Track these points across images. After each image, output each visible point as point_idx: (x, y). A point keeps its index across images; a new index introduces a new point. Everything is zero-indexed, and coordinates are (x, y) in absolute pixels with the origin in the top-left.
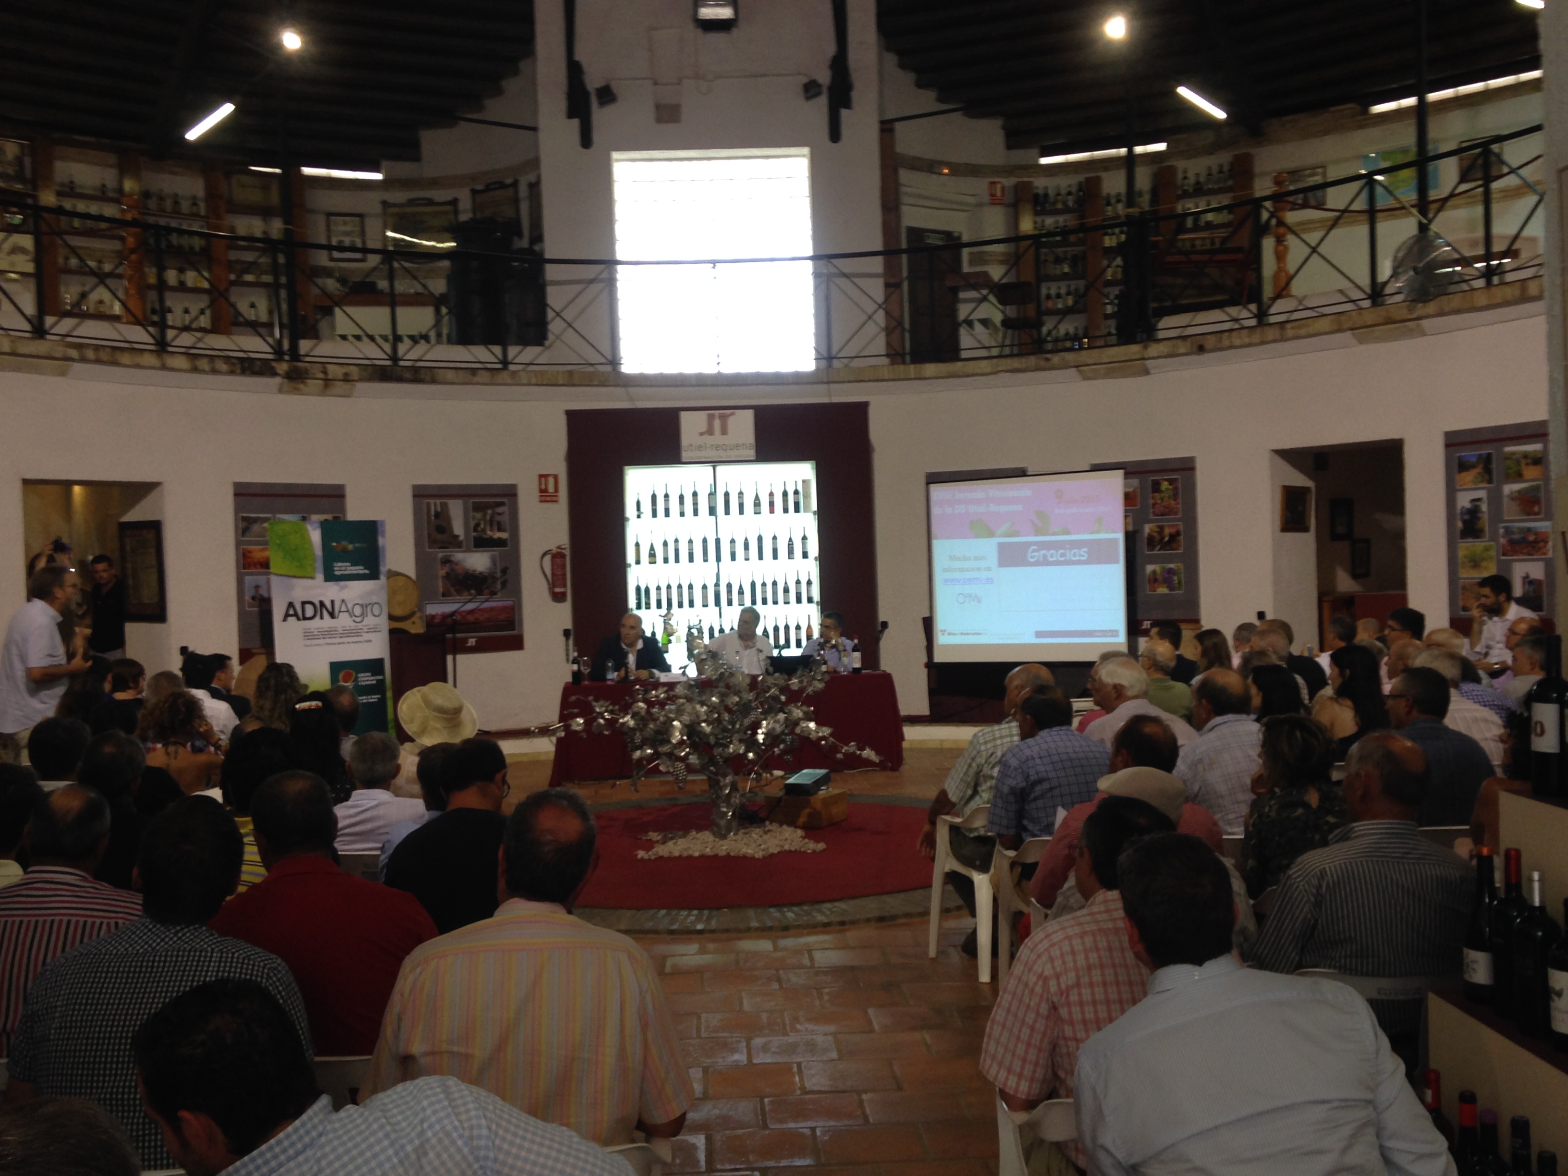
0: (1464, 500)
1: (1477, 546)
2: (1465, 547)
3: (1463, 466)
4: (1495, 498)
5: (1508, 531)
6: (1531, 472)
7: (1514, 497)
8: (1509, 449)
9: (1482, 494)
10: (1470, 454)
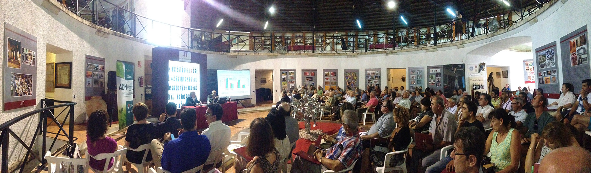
0: (283, 77)
1: (285, 82)
2: (283, 82)
3: (283, 73)
4: (287, 77)
5: (289, 81)
6: (292, 74)
7: (290, 77)
8: (289, 72)
9: (286, 76)
10: (284, 72)
